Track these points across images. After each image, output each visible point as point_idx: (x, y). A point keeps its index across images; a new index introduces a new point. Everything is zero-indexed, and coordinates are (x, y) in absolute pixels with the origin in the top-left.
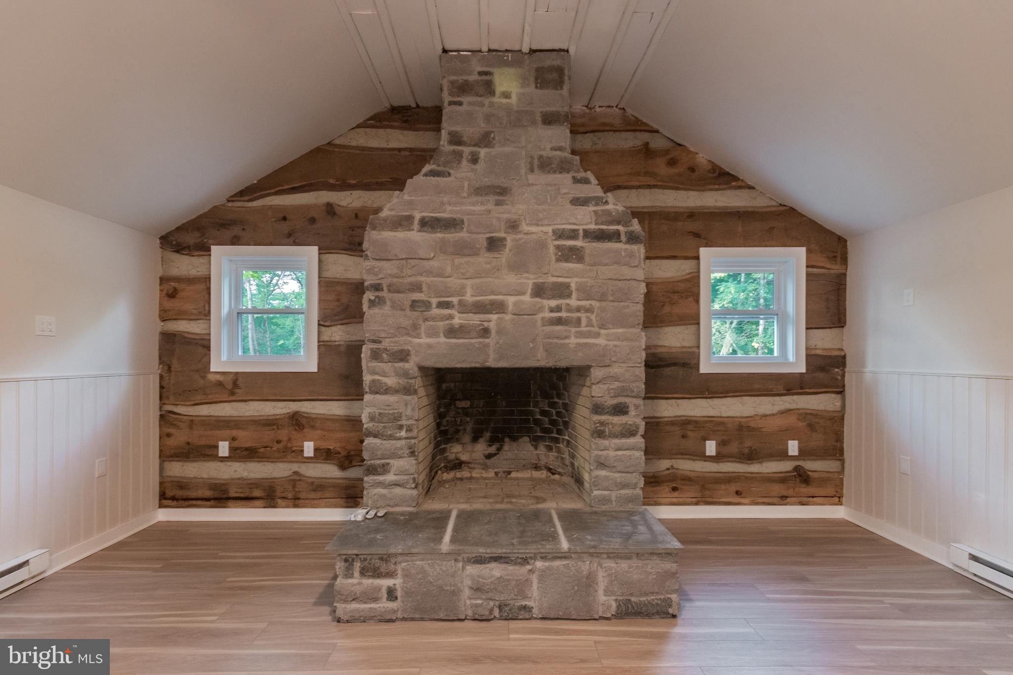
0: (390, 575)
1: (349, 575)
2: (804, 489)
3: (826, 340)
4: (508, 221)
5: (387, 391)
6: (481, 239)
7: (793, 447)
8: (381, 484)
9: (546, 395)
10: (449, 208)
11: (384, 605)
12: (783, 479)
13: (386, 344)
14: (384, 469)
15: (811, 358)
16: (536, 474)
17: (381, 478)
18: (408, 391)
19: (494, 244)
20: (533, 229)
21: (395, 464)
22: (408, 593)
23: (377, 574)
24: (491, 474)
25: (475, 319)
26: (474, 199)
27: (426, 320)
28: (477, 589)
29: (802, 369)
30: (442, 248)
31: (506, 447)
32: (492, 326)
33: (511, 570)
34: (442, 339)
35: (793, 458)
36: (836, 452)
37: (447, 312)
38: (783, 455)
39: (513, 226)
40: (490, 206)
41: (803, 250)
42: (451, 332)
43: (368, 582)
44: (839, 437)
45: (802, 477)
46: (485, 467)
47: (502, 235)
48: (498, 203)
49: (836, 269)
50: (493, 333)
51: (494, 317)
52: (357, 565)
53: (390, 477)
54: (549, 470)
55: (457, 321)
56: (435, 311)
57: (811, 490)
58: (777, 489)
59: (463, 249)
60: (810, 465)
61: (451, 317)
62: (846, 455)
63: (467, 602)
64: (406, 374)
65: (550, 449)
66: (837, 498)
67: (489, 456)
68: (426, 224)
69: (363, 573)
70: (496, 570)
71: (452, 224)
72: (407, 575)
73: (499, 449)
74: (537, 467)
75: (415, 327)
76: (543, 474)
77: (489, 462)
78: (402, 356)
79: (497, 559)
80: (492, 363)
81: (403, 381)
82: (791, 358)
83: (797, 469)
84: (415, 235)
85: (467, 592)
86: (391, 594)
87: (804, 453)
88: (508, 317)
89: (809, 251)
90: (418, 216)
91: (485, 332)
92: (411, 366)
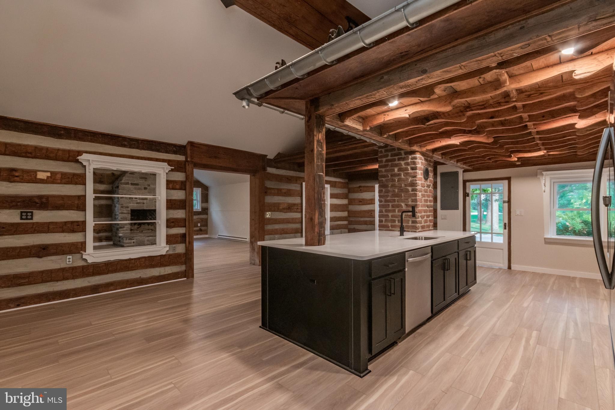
0: (134, 240)
1: (126, 240)
2: (201, 232)
3: (205, 205)
4: (148, 184)
5: (125, 213)
6: (143, 187)
7: (199, 225)
8: (123, 230)
9: (151, 215)
10: (136, 181)
11: (132, 244)
12: (197, 231)
13: (124, 205)
14: (124, 227)
15: (202, 208)
16: (148, 231)
17: (122, 229)
18: (128, 213)
19: (145, 188)
20: (152, 186)
21: (126, 226)
22: (137, 242)
23: (131, 240)
24: (138, 231)
25: (142, 201)
26: (141, 180)
27: (132, 201)
28: (148, 241)
29: (201, 210)
30: (135, 189)
31: (142, 226)
32: (145, 202)
33: (153, 238)
34: (135, 204)
35: (199, 227)
36: (206, 225)
37: (136, 200)
38: (197, 226)
39: (149, 185)
40: (144, 181)
41: (201, 189)
42: (137, 203)
43: (130, 241)
44: (207, 222)
45: (201, 230)
46: (137, 230)
47: (147, 187)
48: (146, 181)
49: (207, 192)
50: (145, 203)
51: (145, 201)
52: (128, 239)
53: (125, 229)
54: (151, 230)
55: (138, 201)
56: (134, 199)
57: (202, 232)
58: (196, 233)
59: (139, 189)
60: (203, 228)
61: (137, 201)
62: (208, 226)
63: (146, 242)
64: (128, 211)
65: (152, 226)
66: (207, 233)
67: (138, 228)
68: (132, 184)
69: (129, 240)
70: (151, 238)
71: (137, 184)
72: (136, 239)
73: (140, 226)
74: (149, 230)
75: (130, 202)
76: (150, 231)
77: (138, 229)
78: (128, 207)
79: (151, 236)
80: (145, 209)
81: (128, 212)
82: (199, 208)
83: (200, 229)
84: (130, 186)
85: (146, 241)
86: (134, 242)
87: (201, 226)
88: (148, 201)
89: (202, 189)
90: (130, 182)
91: (144, 203)
92: (129, 209)
